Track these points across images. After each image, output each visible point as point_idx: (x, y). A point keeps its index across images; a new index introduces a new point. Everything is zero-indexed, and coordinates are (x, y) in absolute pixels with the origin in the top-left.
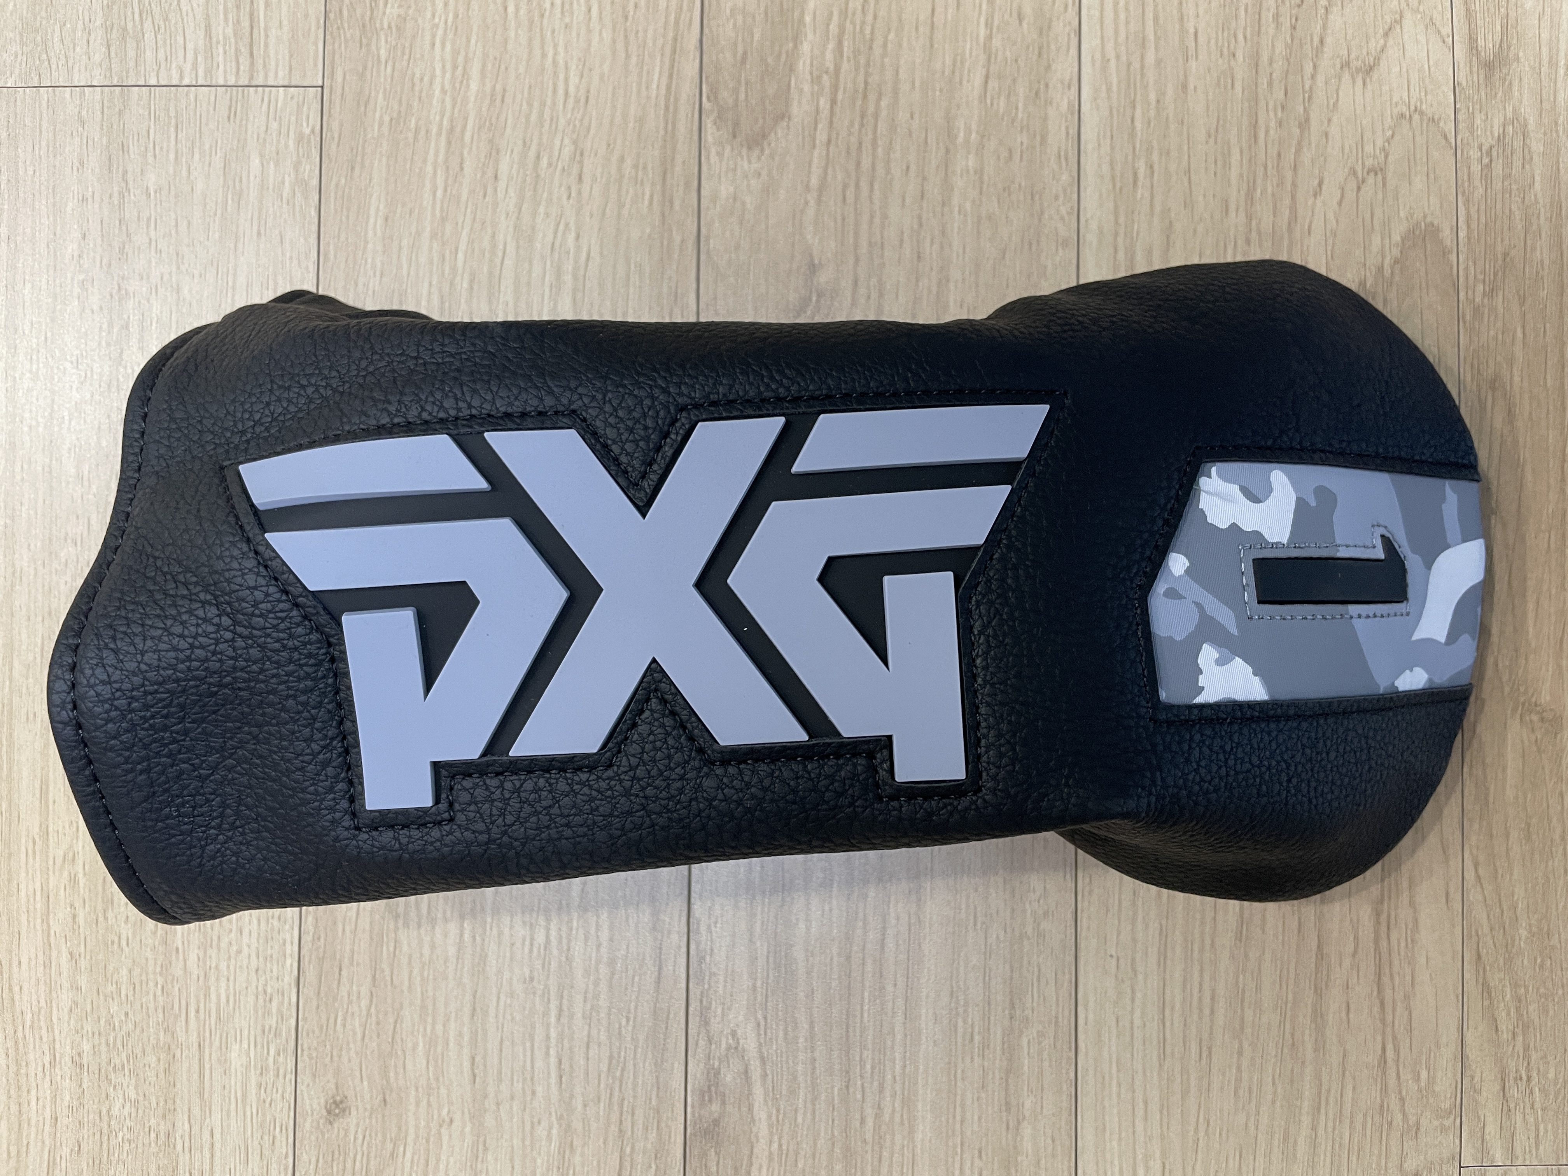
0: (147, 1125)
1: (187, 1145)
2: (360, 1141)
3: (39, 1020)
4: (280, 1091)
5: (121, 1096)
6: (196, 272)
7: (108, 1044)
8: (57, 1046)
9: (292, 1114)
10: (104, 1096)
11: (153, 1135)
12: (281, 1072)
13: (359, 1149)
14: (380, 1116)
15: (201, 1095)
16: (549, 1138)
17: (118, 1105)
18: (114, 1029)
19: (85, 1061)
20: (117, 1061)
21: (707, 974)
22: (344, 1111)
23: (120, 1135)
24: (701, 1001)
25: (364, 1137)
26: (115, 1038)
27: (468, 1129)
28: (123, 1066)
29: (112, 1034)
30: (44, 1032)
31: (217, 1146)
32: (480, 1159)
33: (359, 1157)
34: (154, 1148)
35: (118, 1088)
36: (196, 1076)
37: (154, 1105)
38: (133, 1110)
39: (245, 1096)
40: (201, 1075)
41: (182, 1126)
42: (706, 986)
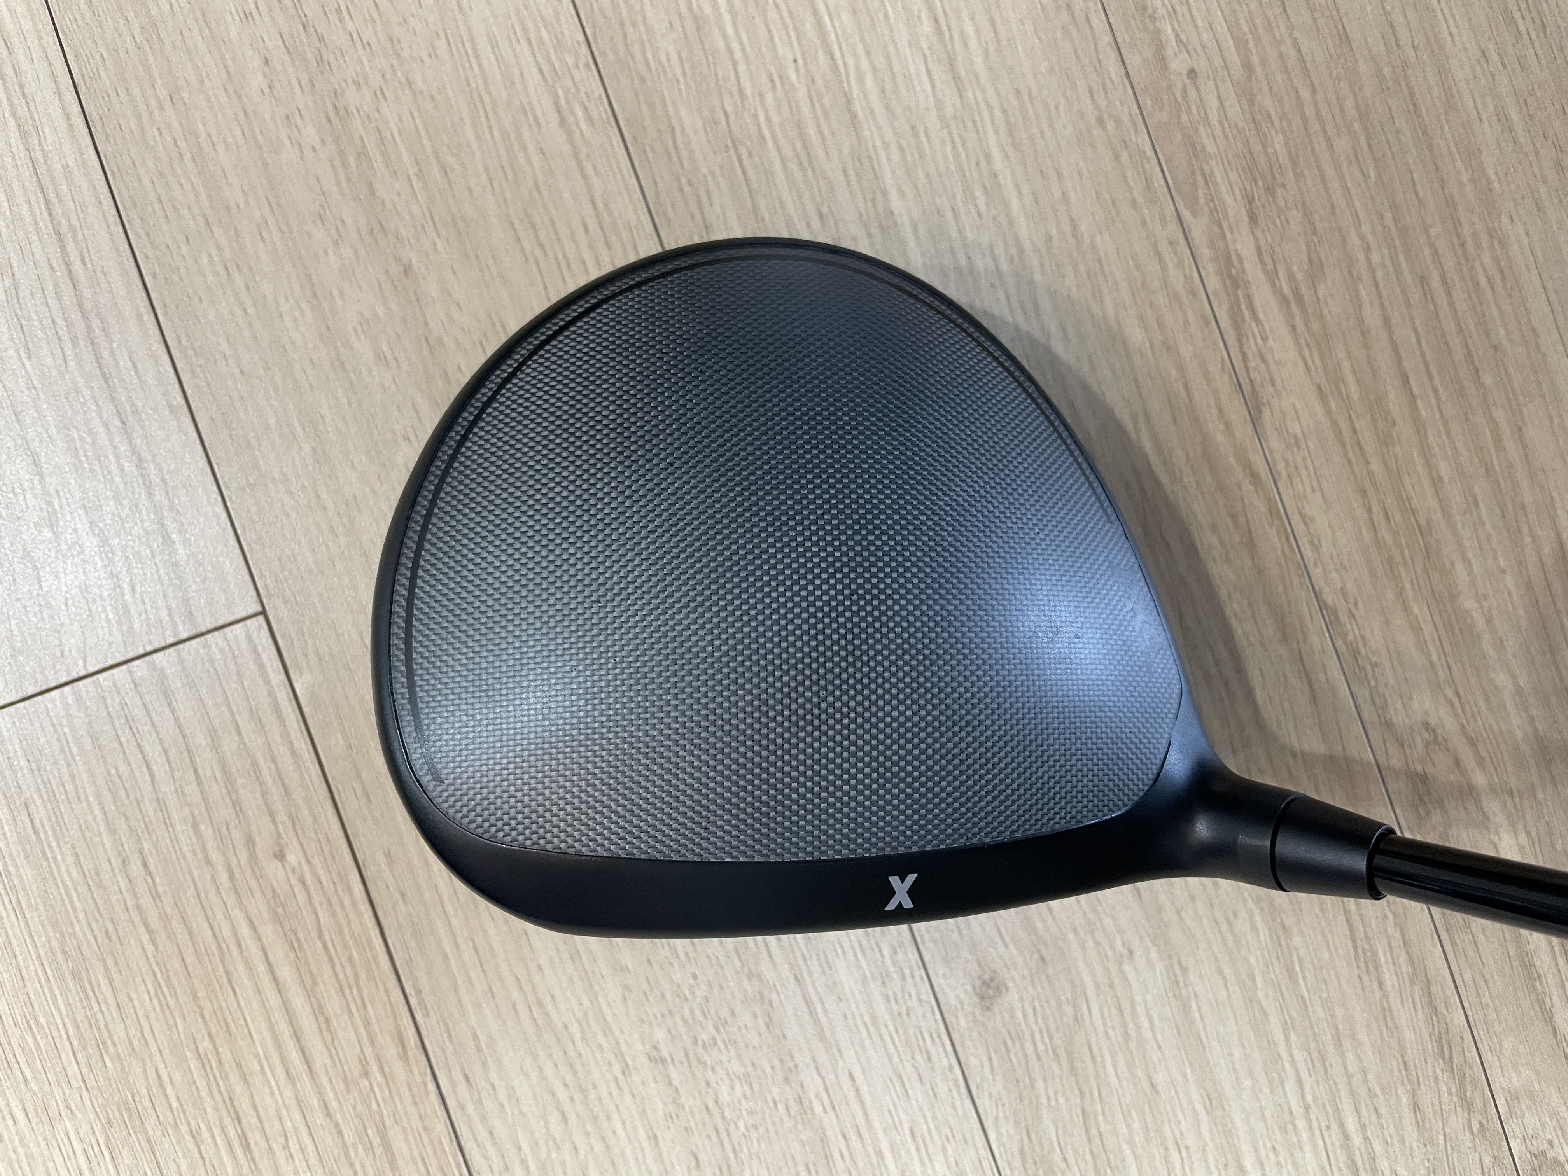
0: (769, 1099)
1: (827, 1103)
2: (1031, 1017)
3: (589, 1026)
4: (914, 994)
5: (724, 1077)
6: (424, 54)
7: (685, 1021)
8: (624, 1048)
9: (938, 1016)
10: (703, 1084)
11: (781, 1108)
12: (907, 972)
13: (1034, 1026)
14: (1044, 978)
15: (821, 1036)
16: (1254, 927)
17: (724, 1089)
18: (686, 999)
19: (665, 1053)
20: (704, 1037)
21: (1368, 667)
22: (998, 989)
23: (741, 1125)
24: (1374, 704)
25: (1035, 1010)
26: (691, 1010)
27: (1154, 954)
28: (714, 1040)
29: (686, 1009)
30: (601, 1039)
31: (864, 1089)
32: (1182, 984)
33: (1038, 1037)
34: (788, 1124)
35: (717, 1068)
36: (807, 1016)
37: (769, 1070)
38: (746, 1088)
39: (873, 1017)
40: (812, 1013)
41: (813, 1084)
42: (1373, 683)
